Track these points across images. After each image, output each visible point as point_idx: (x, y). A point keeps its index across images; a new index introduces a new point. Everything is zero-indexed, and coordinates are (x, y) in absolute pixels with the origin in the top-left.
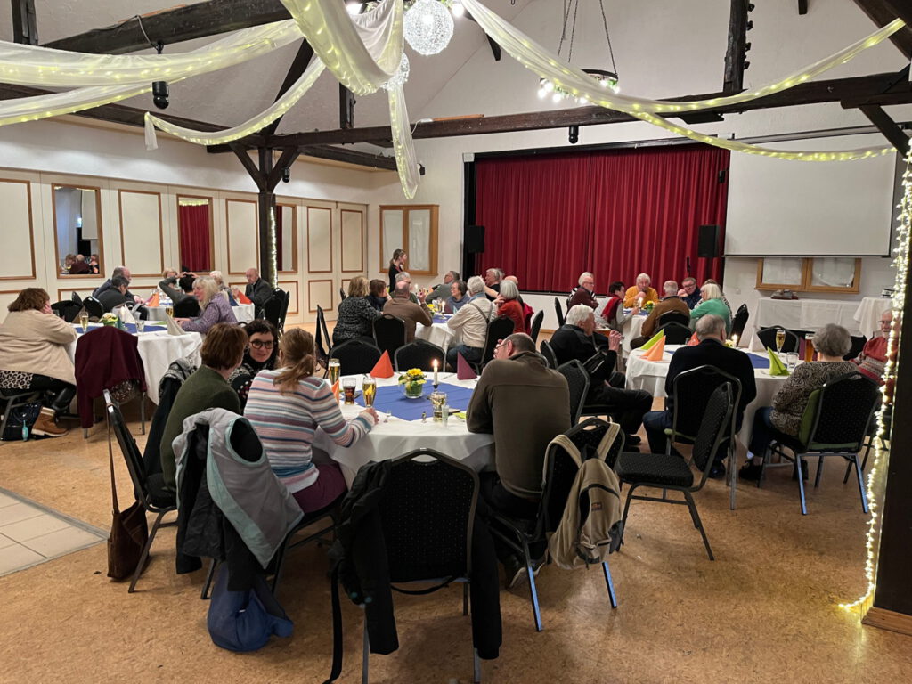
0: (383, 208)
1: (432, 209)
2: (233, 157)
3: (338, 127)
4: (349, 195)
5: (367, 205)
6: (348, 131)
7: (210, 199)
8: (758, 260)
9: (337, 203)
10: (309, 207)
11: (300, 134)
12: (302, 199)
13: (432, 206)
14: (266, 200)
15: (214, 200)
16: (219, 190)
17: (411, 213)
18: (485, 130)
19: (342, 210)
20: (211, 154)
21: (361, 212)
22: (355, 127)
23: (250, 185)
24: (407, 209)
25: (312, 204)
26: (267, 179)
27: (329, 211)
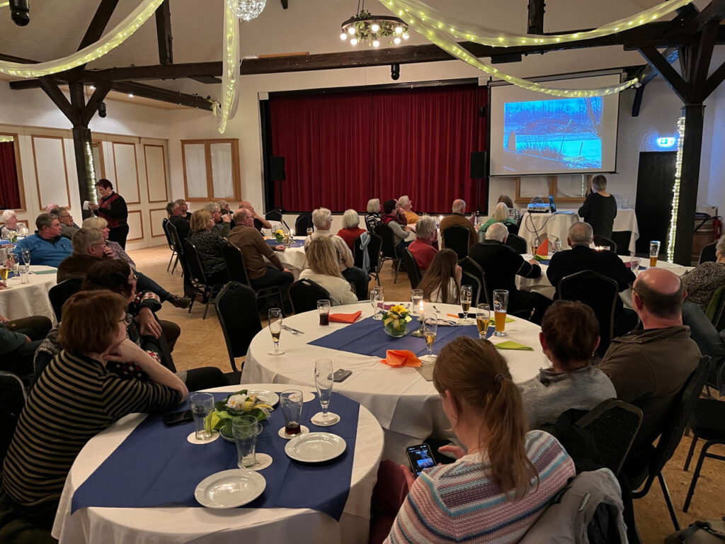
0: (184, 142)
1: (234, 142)
2: (40, 92)
3: (158, 63)
4: (152, 131)
5: (167, 140)
6: (167, 68)
7: (15, 136)
8: (516, 179)
9: (140, 138)
10: (114, 142)
11: (115, 68)
12: (107, 134)
13: (233, 139)
14: (82, 136)
15: (19, 136)
16: (24, 127)
17: (213, 146)
18: (312, 66)
19: (145, 145)
20: (15, 91)
21: (162, 146)
22: (174, 63)
23: (62, 121)
24: (208, 143)
25: (117, 140)
26: (80, 114)
27: (132, 146)
